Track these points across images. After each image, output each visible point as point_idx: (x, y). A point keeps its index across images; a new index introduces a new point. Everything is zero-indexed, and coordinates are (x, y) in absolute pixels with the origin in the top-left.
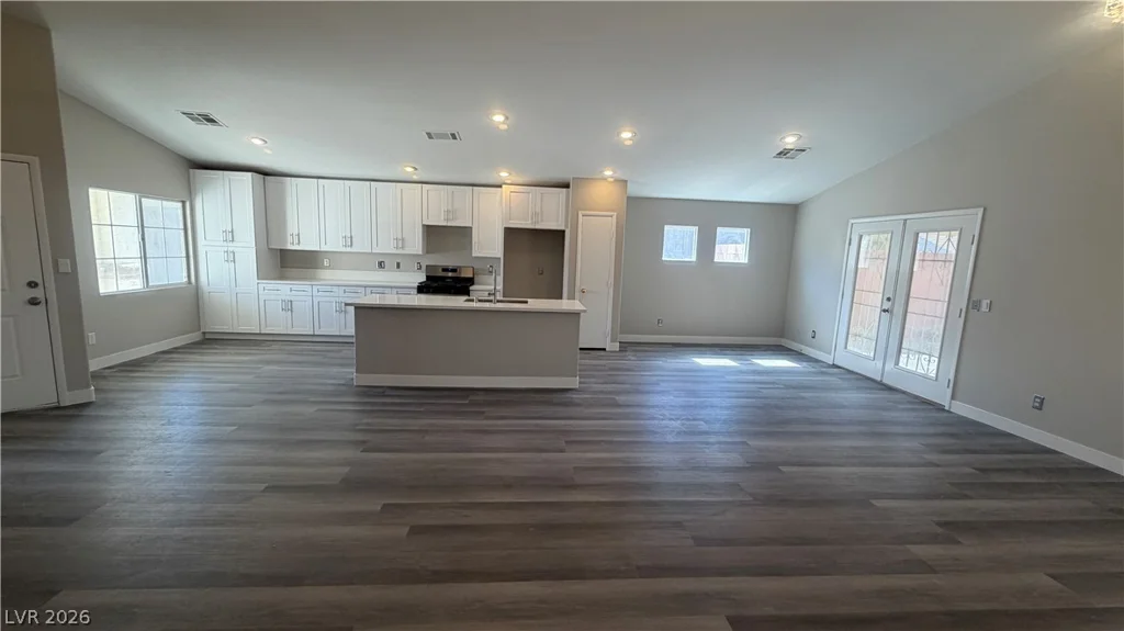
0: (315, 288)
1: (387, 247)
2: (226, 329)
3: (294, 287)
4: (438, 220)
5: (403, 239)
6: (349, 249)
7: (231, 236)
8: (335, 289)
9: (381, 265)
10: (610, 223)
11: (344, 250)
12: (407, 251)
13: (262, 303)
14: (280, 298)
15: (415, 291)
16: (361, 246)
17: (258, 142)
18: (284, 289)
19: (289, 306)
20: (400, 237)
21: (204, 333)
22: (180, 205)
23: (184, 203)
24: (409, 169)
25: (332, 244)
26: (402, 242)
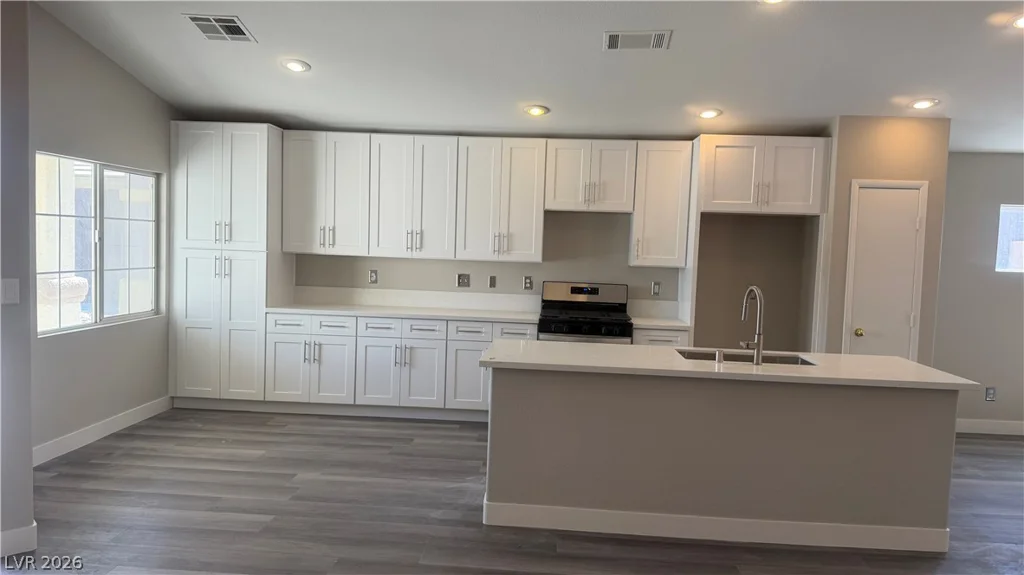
0: (362, 322)
1: (480, 249)
2: (207, 391)
3: (327, 321)
4: (570, 200)
5: (509, 236)
6: (416, 255)
7: (227, 232)
8: (394, 324)
9: (464, 281)
10: (916, 201)
11: (407, 255)
12: (516, 256)
13: (270, 347)
14: (302, 339)
15: (534, 330)
16: (439, 247)
17: (296, 67)
18: (309, 323)
19: (315, 354)
20: (504, 231)
21: (173, 398)
22: (151, 180)
23: (158, 176)
24: (537, 112)
25: (390, 244)
26: (505, 240)
